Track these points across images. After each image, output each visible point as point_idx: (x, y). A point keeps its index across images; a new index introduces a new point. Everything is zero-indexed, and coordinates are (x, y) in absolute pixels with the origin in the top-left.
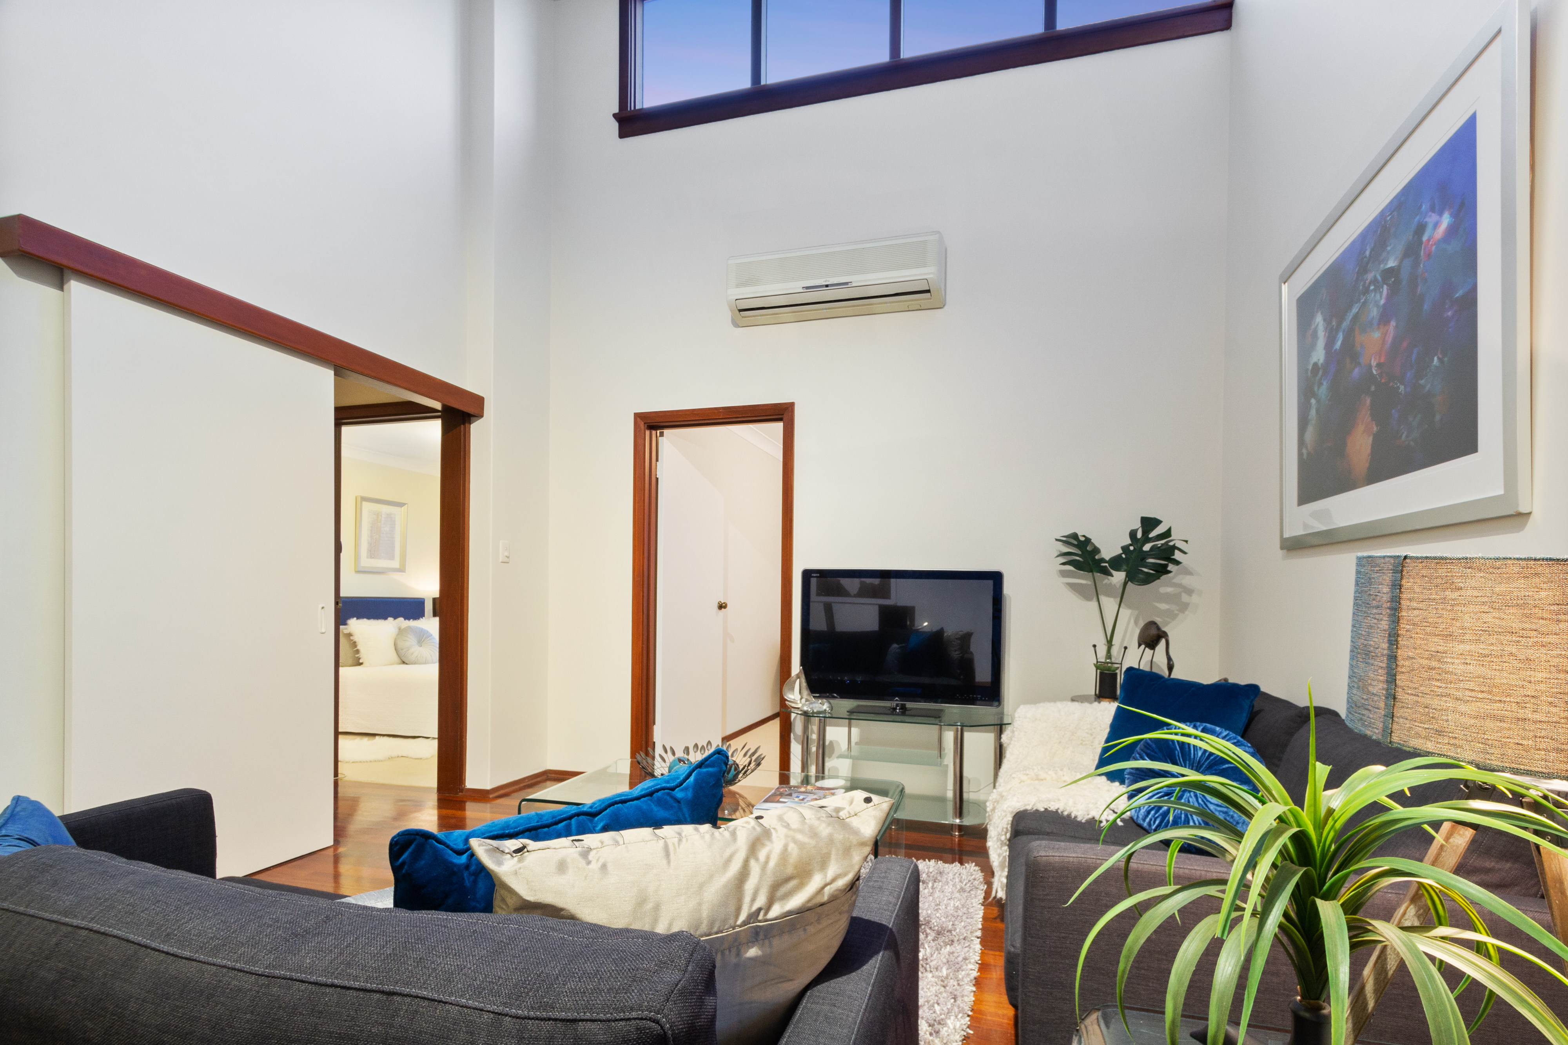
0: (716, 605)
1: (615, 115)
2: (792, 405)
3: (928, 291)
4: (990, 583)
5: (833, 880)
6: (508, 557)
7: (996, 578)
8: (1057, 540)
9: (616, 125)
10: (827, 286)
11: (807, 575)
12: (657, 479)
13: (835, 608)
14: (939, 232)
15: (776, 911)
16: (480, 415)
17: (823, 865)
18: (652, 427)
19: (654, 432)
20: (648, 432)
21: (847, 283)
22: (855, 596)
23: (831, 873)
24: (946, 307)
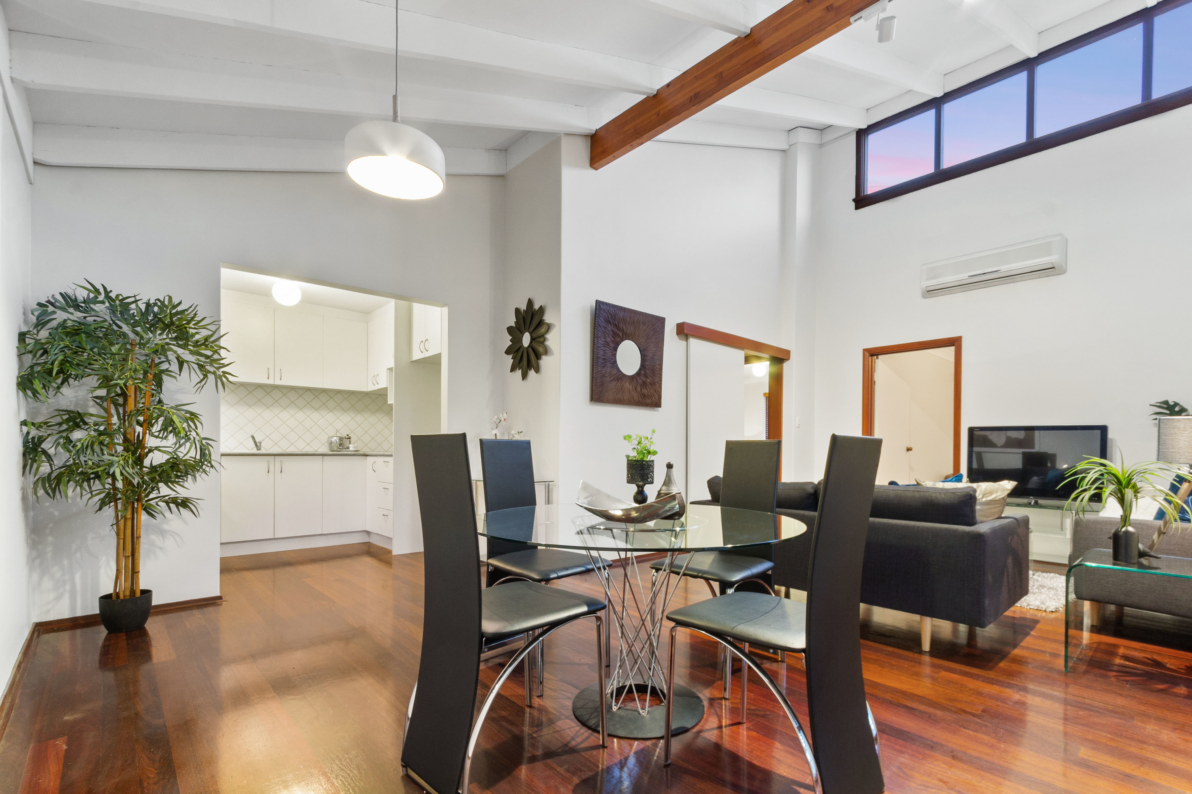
0: (905, 449)
1: (854, 200)
2: (960, 337)
3: (1054, 268)
4: (1098, 432)
5: (999, 496)
6: (799, 424)
7: (1103, 430)
8: (1151, 405)
9: (854, 204)
10: (984, 274)
11: (971, 430)
12: (875, 382)
13: (984, 455)
14: (1061, 234)
15: (984, 500)
16: (788, 359)
17: (997, 492)
18: (872, 355)
19: (873, 357)
20: (870, 358)
21: (997, 271)
22: (1002, 447)
23: (998, 494)
24: (1067, 273)
